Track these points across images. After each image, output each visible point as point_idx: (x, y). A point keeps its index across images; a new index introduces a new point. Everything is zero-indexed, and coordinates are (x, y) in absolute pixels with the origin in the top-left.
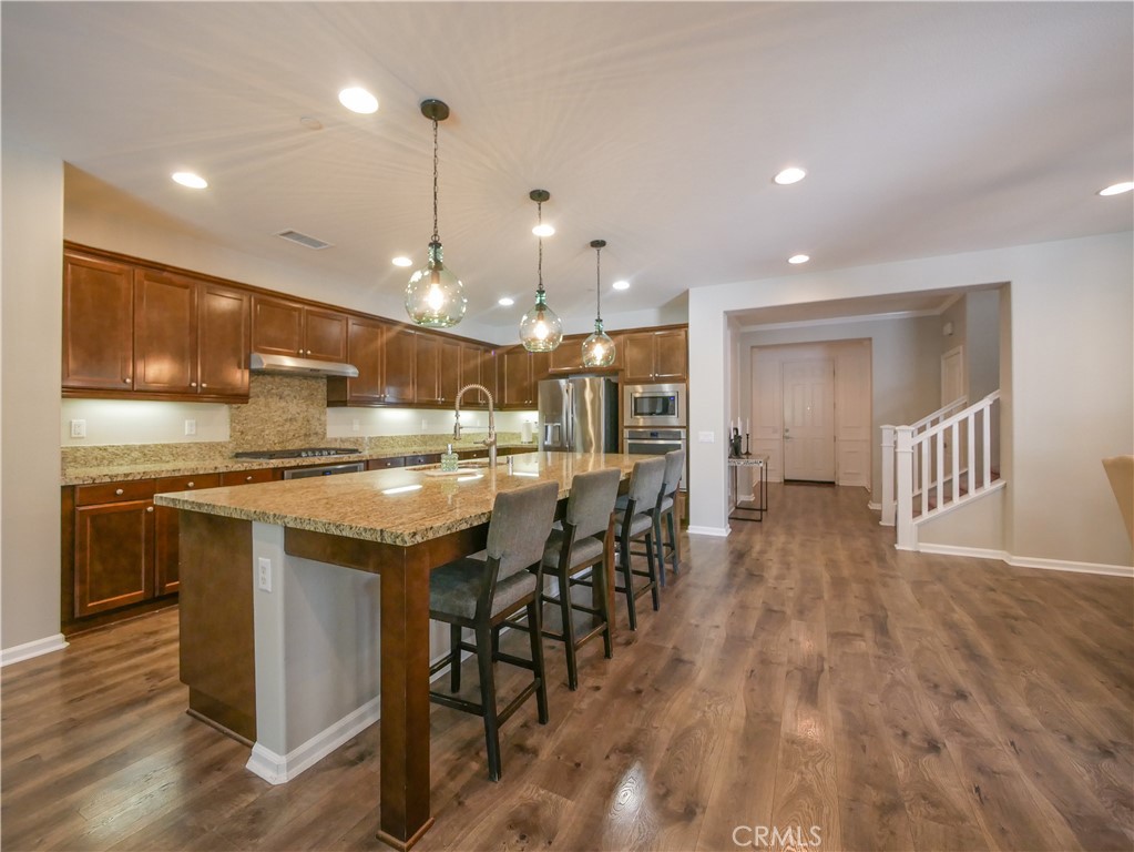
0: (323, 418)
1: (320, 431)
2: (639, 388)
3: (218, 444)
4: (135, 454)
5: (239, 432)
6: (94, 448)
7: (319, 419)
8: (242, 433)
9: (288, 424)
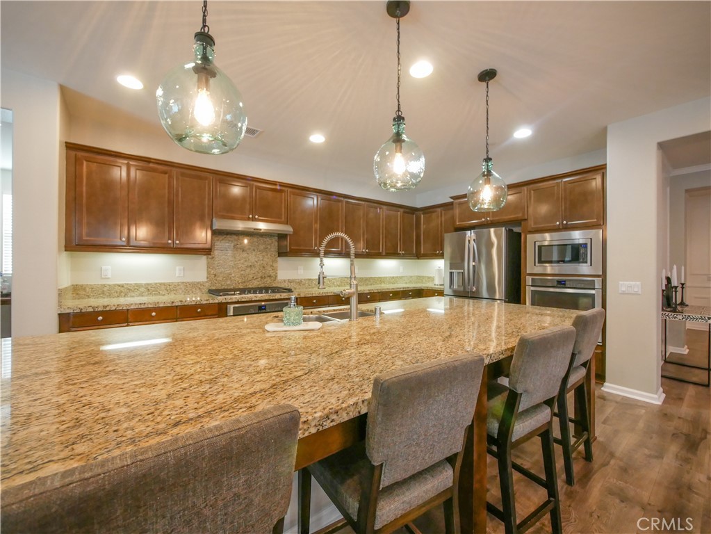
0: (274, 265)
1: (272, 275)
2: (547, 236)
3: (198, 283)
4: (142, 289)
5: (212, 276)
6: (115, 285)
7: (272, 266)
8: (215, 275)
9: (249, 269)
